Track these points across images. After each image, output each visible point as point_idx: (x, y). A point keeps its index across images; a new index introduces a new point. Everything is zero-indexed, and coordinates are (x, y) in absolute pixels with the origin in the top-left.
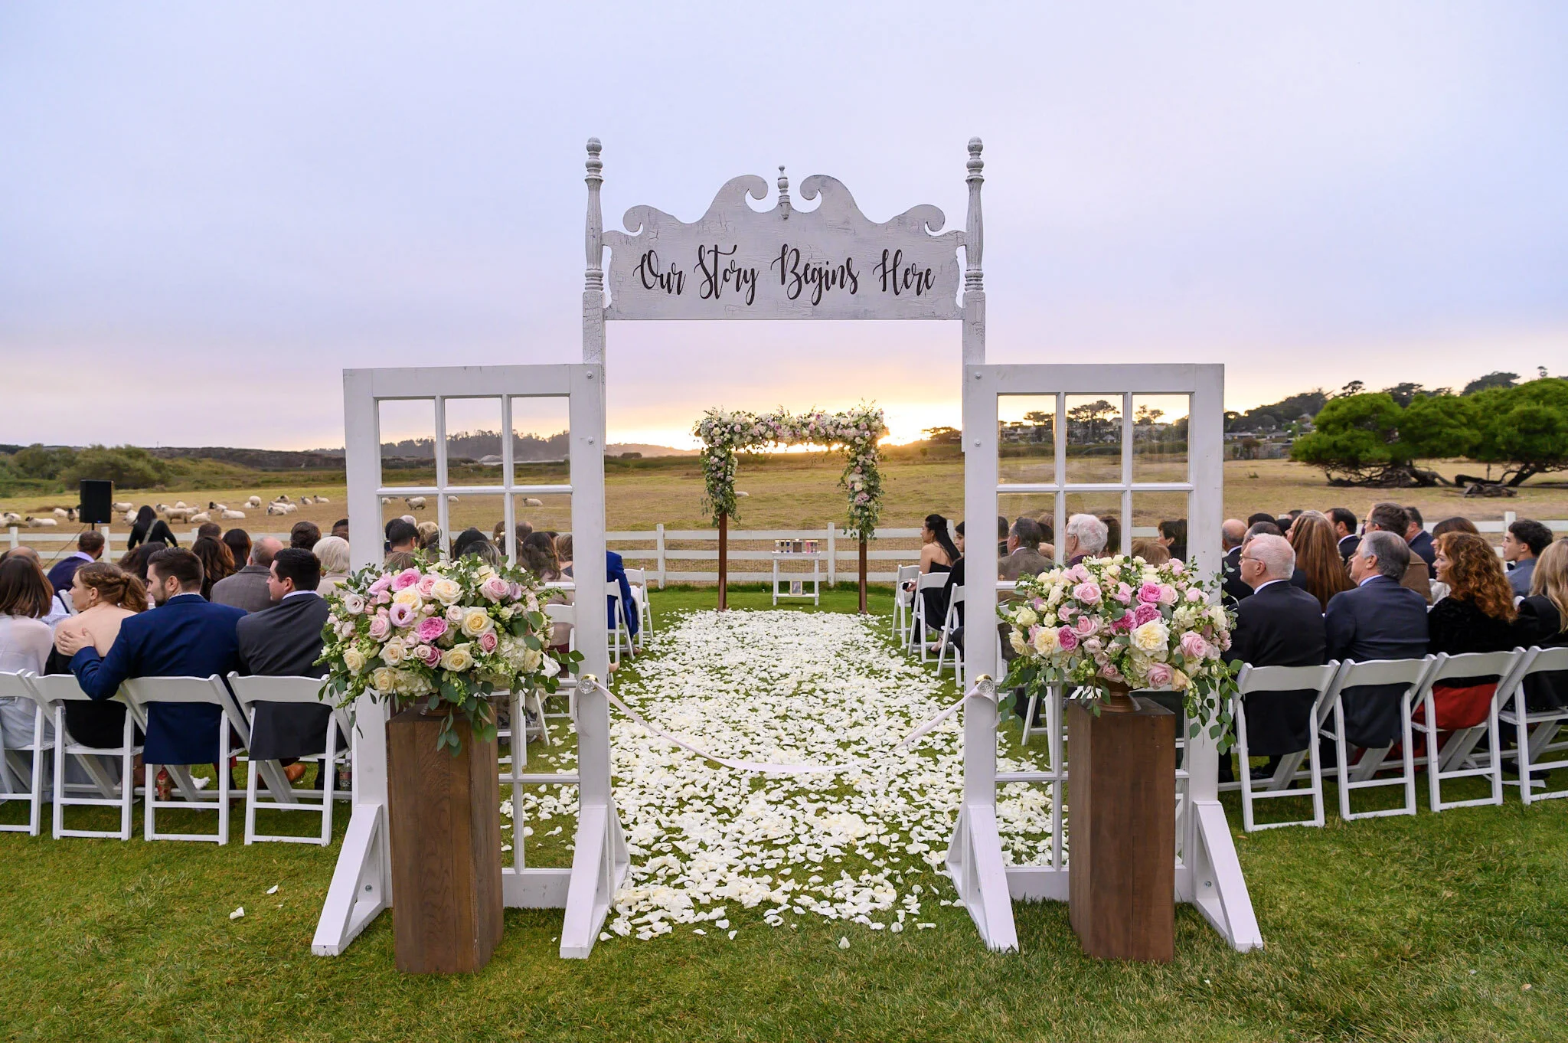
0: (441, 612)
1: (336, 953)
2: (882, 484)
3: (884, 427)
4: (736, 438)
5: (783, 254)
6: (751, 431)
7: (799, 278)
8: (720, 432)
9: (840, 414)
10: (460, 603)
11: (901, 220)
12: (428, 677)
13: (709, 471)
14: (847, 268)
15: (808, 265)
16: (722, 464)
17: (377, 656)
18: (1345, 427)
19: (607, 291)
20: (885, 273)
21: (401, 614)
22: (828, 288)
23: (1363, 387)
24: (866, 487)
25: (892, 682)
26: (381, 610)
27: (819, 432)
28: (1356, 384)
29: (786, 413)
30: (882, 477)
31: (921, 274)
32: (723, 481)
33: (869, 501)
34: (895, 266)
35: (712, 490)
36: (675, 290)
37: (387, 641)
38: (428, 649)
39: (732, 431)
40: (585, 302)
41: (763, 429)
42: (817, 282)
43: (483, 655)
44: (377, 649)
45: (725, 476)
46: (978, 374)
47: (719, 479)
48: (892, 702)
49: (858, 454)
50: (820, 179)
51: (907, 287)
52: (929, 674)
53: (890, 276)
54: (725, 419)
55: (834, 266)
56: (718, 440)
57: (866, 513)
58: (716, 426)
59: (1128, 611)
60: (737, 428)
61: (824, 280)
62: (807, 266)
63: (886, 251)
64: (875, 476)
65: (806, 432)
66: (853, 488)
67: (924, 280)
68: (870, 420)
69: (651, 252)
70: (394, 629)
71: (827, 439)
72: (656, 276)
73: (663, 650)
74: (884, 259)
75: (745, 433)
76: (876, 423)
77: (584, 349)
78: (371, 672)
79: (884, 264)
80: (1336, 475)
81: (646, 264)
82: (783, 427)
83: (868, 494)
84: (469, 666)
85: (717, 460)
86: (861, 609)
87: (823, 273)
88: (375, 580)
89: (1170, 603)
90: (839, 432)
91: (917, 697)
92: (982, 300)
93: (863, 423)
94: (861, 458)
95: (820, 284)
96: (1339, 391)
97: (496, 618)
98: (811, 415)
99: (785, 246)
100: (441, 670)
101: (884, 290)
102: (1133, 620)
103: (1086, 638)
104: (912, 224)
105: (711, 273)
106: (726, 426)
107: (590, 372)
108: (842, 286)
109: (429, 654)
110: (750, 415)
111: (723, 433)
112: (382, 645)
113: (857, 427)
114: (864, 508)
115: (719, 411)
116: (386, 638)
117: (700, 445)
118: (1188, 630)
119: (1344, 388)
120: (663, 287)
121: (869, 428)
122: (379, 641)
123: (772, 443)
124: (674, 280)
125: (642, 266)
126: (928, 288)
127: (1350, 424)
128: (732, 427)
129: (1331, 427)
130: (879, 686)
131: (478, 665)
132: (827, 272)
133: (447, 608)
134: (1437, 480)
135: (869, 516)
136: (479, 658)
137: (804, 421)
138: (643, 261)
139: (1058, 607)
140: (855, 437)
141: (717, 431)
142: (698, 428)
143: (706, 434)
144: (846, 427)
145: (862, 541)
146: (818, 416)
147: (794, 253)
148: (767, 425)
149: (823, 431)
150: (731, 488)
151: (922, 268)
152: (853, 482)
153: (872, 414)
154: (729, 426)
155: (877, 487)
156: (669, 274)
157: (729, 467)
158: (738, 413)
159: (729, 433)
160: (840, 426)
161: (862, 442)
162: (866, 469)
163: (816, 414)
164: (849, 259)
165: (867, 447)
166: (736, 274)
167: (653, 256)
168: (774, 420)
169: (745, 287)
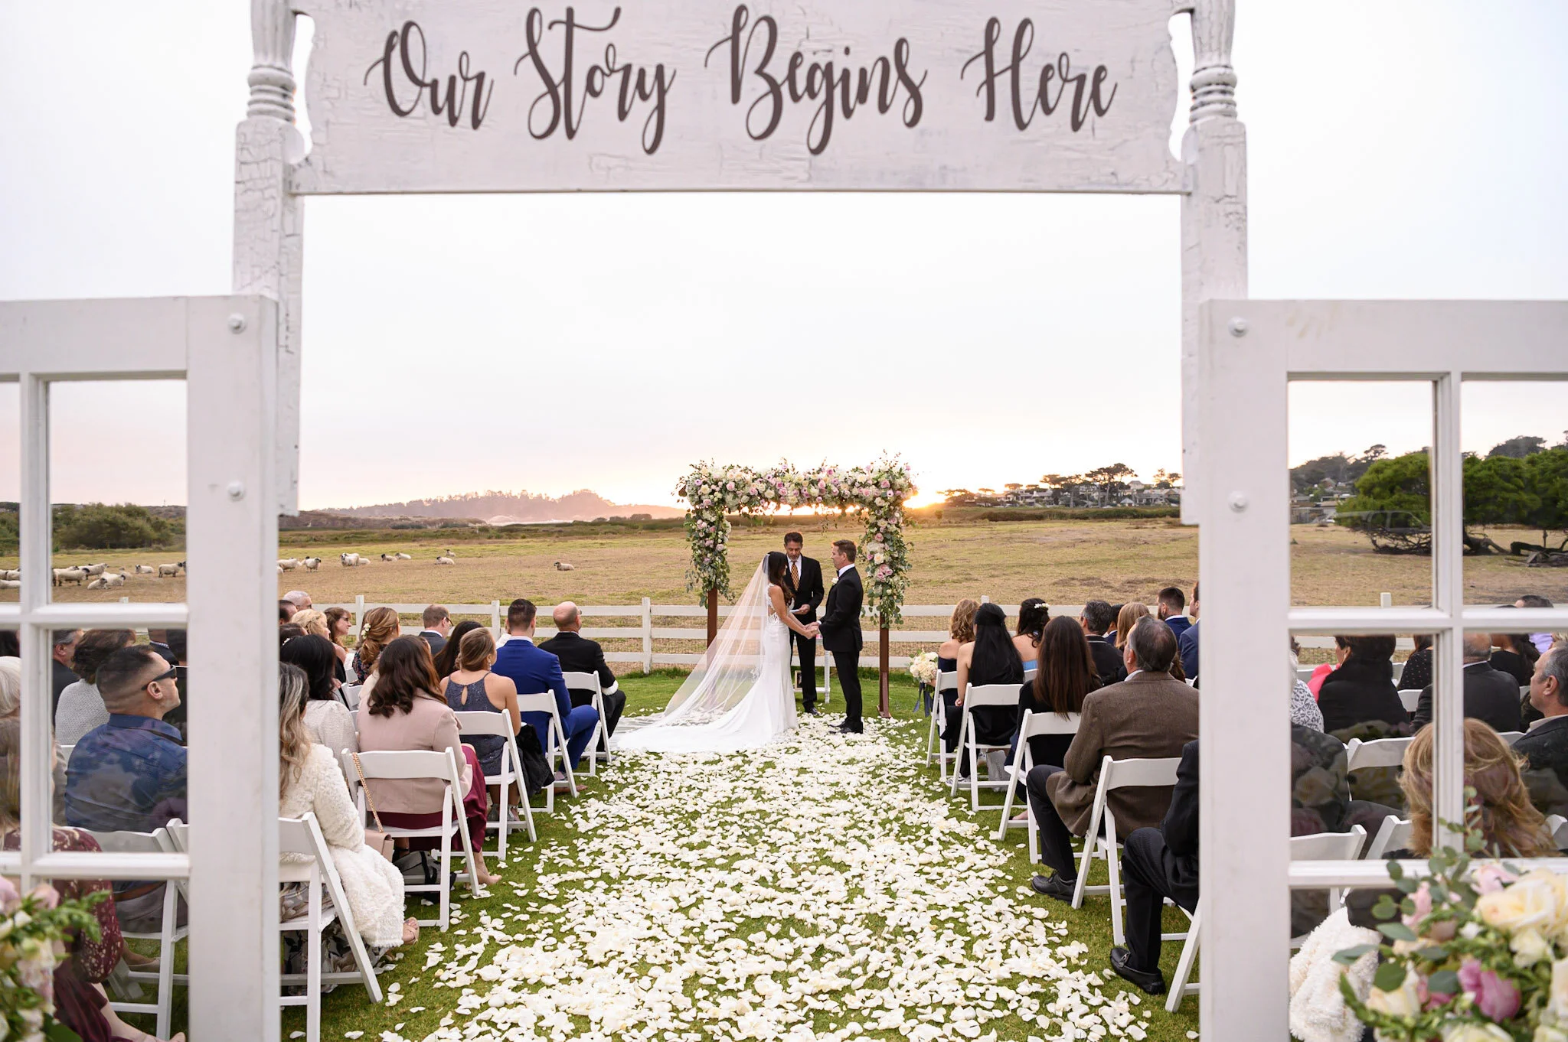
2: (908, 556)
3: (910, 485)
4: (729, 498)
5: (737, 28)
6: (747, 490)
7: (775, 88)
8: (709, 491)
9: (857, 469)
13: (695, 538)
14: (897, 61)
15: (797, 56)
16: (712, 529)
18: (1392, 491)
19: (303, 122)
20: (991, 76)
22: (848, 112)
23: (1386, 450)
24: (888, 558)
25: (934, 853)
27: (830, 492)
28: (1378, 448)
29: (790, 468)
30: (909, 547)
31: (1081, 79)
32: (712, 550)
33: (892, 576)
34: (1017, 58)
35: (699, 561)
36: (465, 118)
39: (724, 489)
40: (241, 147)
41: (762, 487)
42: (822, 97)
45: (715, 544)
46: (1237, 322)
47: (708, 548)
48: (941, 898)
49: (878, 518)
51: (1048, 111)
52: (986, 837)
53: (1003, 84)
54: (716, 475)
55: (864, 58)
56: (706, 501)
57: (889, 591)
58: (705, 483)
60: (731, 486)
61: (838, 93)
62: (796, 59)
63: (993, 22)
64: (900, 547)
65: (814, 491)
66: (872, 560)
67: (1090, 93)
68: (894, 477)
69: (409, 25)
71: (842, 500)
72: (421, 84)
73: (621, 781)
74: (990, 42)
75: (739, 492)
76: (900, 481)
77: (236, 263)
79: (988, 53)
80: (1382, 541)
81: (396, 56)
82: (787, 485)
83: (891, 566)
85: (705, 524)
86: (882, 709)
87: (837, 75)
90: (855, 491)
91: (975, 885)
92: (1238, 140)
93: (884, 481)
94: (882, 523)
95: (829, 103)
96: (1360, 455)
98: (820, 470)
99: (742, 9)
101: (990, 116)
105: (557, 74)
106: (716, 484)
107: (237, 317)
108: (883, 107)
110: (746, 470)
111: (713, 492)
113: (877, 485)
114: (886, 585)
115: (709, 465)
117: (686, 506)
119: (1366, 452)
120: (437, 110)
121: (892, 486)
123: (773, 504)
124: (465, 93)
125: (386, 60)
126: (1100, 112)
127: (1398, 487)
128: (724, 485)
129: (1377, 490)
130: (917, 859)
132: (846, 74)
134: (1490, 547)
135: (892, 595)
137: (811, 476)
138: (390, 47)
140: (875, 498)
141: (705, 489)
142: (683, 486)
143: (693, 492)
144: (864, 485)
145: (883, 626)
146: (830, 471)
147: (764, 27)
148: (767, 482)
149: (835, 490)
150: (723, 559)
151: (1083, 63)
152: (872, 553)
153: (896, 470)
154: (720, 484)
155: (902, 559)
156: (452, 80)
157: (720, 533)
158: (732, 467)
159: (720, 491)
160: (857, 484)
161: (883, 503)
162: (888, 536)
163: (827, 469)
164: (901, 42)
165: (890, 510)
166: (618, 77)
167: (413, 35)
168: (775, 476)
169: (641, 110)
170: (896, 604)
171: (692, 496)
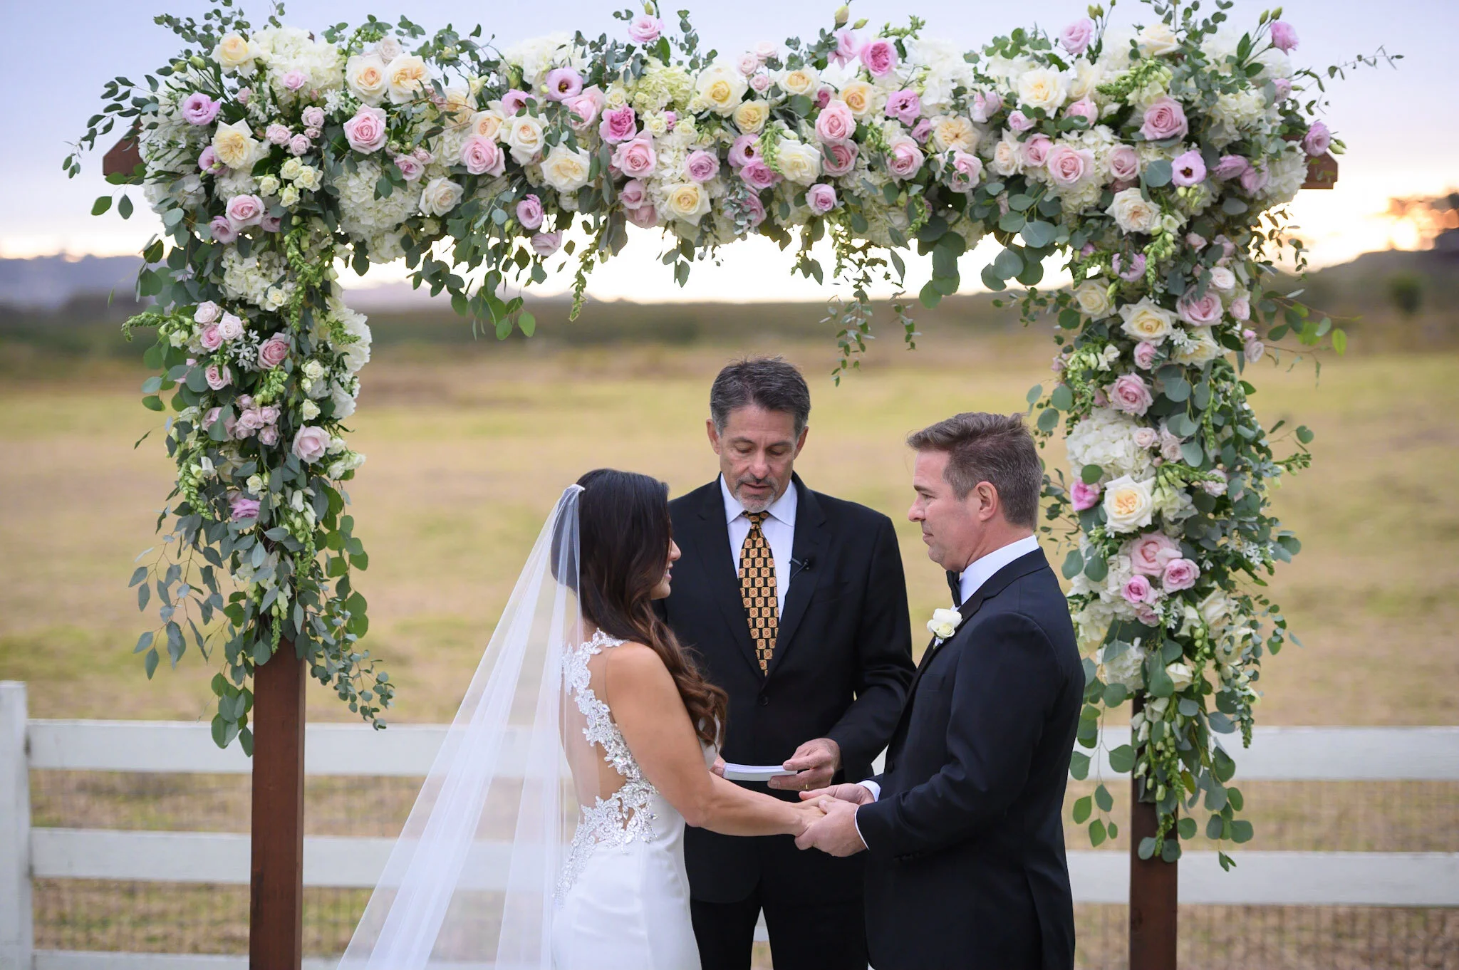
2: (1277, 490)
3: (1294, 128)
4: (358, 189)
6: (453, 147)
8: (254, 151)
9: (1015, 45)
13: (185, 396)
16: (272, 350)
24: (1175, 503)
27: (879, 163)
30: (1281, 445)
32: (272, 456)
33: (1194, 595)
35: (208, 511)
39: (332, 145)
41: (525, 134)
45: (287, 429)
47: (249, 446)
49: (1125, 297)
54: (291, 71)
56: (241, 203)
57: (1180, 673)
58: (234, 113)
60: (367, 128)
64: (1239, 443)
65: (798, 157)
66: (1093, 512)
68: (1211, 85)
71: (939, 207)
75: (412, 161)
76: (1243, 106)
82: (655, 121)
83: (1192, 543)
85: (233, 324)
90: (1009, 157)
93: (1160, 103)
94: (1146, 323)
98: (831, 45)
106: (293, 117)
110: (447, 47)
111: (278, 155)
113: (1122, 123)
114: (1166, 640)
121: (1199, 130)
123: (585, 231)
128: (334, 123)
135: (1194, 692)
137: (785, 79)
140: (1109, 189)
141: (237, 145)
142: (123, 126)
143: (173, 161)
144: (1052, 125)
145: (1149, 847)
146: (877, 55)
148: (555, 108)
149: (903, 147)
150: (330, 503)
152: (1093, 474)
153: (1218, 49)
154: (313, 116)
155: (1250, 504)
157: (313, 369)
158: (374, 30)
159: (313, 155)
160: (1018, 120)
161: (1153, 220)
162: (1177, 390)
163: (869, 37)
165: (1185, 253)
168: (600, 77)
170: (1216, 739)
171: (169, 177)
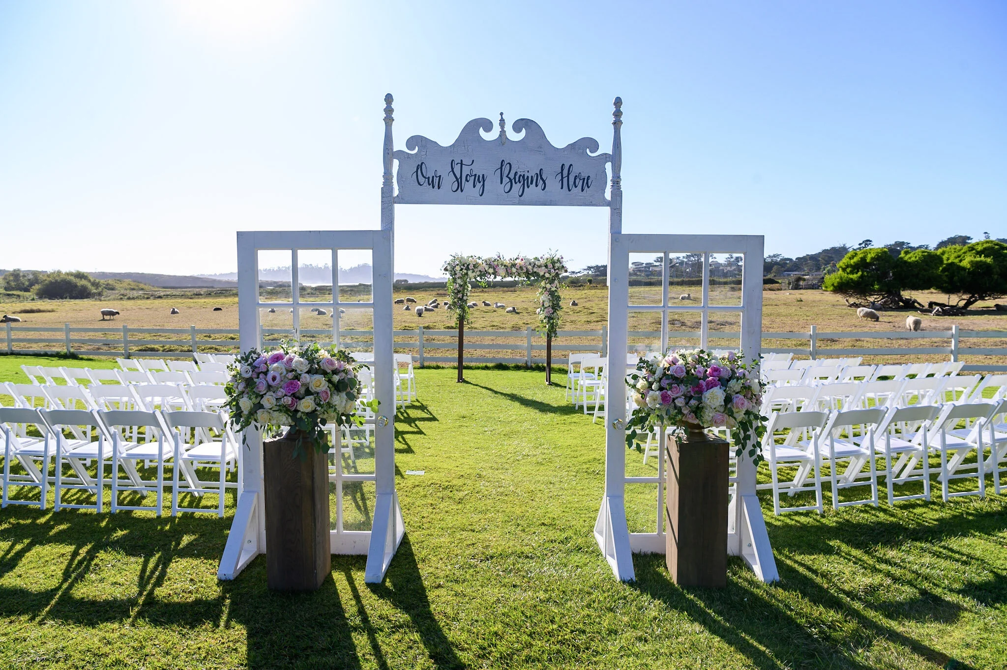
0: (297, 377)
1: (232, 578)
3: (563, 267)
4: (470, 272)
5: (502, 166)
7: (511, 181)
8: (460, 269)
9: (536, 259)
10: (308, 372)
11: (572, 146)
12: (289, 415)
13: (453, 292)
14: (540, 174)
16: (461, 288)
17: (259, 403)
18: (858, 270)
19: (395, 186)
20: (562, 178)
21: (274, 379)
22: (528, 187)
23: (873, 243)
24: (551, 304)
26: (261, 376)
27: (522, 270)
28: (867, 242)
29: (501, 257)
31: (584, 179)
32: (461, 299)
33: (553, 313)
34: (569, 174)
35: (454, 305)
36: (436, 187)
37: (265, 394)
38: (290, 399)
39: (468, 268)
40: (382, 193)
41: (487, 267)
42: (522, 183)
43: (322, 403)
44: (259, 399)
45: (463, 296)
46: (617, 239)
47: (459, 298)
49: (546, 284)
50: (524, 121)
51: (576, 187)
53: (565, 180)
54: (463, 261)
55: (532, 173)
56: (458, 274)
57: (552, 321)
58: (458, 265)
59: (701, 381)
60: (471, 266)
61: (526, 182)
62: (516, 173)
63: (563, 165)
65: (514, 269)
66: (543, 305)
67: (586, 182)
68: (555, 263)
69: (422, 163)
70: (269, 387)
71: (528, 274)
72: (425, 178)
74: (562, 170)
75: (475, 270)
76: (558, 265)
77: (382, 221)
78: (256, 412)
79: (562, 173)
81: (419, 170)
82: (500, 266)
83: (553, 308)
84: (313, 409)
85: (457, 286)
86: (547, 381)
87: (526, 177)
88: (257, 358)
89: (727, 377)
90: (535, 270)
92: (621, 195)
93: (550, 264)
94: (548, 286)
95: (524, 184)
96: (856, 246)
97: (330, 381)
98: (517, 259)
99: (503, 161)
100: (296, 411)
101: (562, 188)
102: (704, 387)
103: (677, 398)
104: (579, 149)
105: (458, 176)
107: (385, 235)
108: (537, 186)
109: (290, 402)
110: (479, 258)
111: (462, 270)
112: (262, 396)
113: (546, 266)
114: (550, 318)
115: (460, 255)
116: (264, 392)
117: (448, 276)
118: (737, 393)
119: (860, 244)
120: (429, 184)
121: (554, 267)
122: (261, 394)
123: (493, 276)
124: (436, 180)
125: (417, 172)
126: (588, 187)
127: (862, 268)
128: (468, 266)
129: (850, 269)
131: (318, 408)
132: (528, 177)
133: (300, 375)
134: (916, 304)
135: (553, 323)
136: (318, 405)
137: (513, 262)
138: (417, 169)
139: (661, 379)
140: (545, 273)
141: (458, 268)
142: (446, 266)
143: (451, 269)
144: (540, 267)
147: (508, 165)
148: (490, 264)
149: (525, 269)
150: (467, 304)
151: (584, 175)
152: (543, 302)
153: (556, 258)
154: (466, 265)
156: (433, 177)
157: (465, 290)
158: (472, 256)
159: (466, 269)
160: (536, 266)
161: (549, 276)
162: (551, 293)
163: (521, 258)
164: (541, 169)
165: (552, 280)
166: (473, 177)
167: (423, 166)
168: (494, 261)
169: (479, 185)
170: (555, 328)
171: (451, 271)
